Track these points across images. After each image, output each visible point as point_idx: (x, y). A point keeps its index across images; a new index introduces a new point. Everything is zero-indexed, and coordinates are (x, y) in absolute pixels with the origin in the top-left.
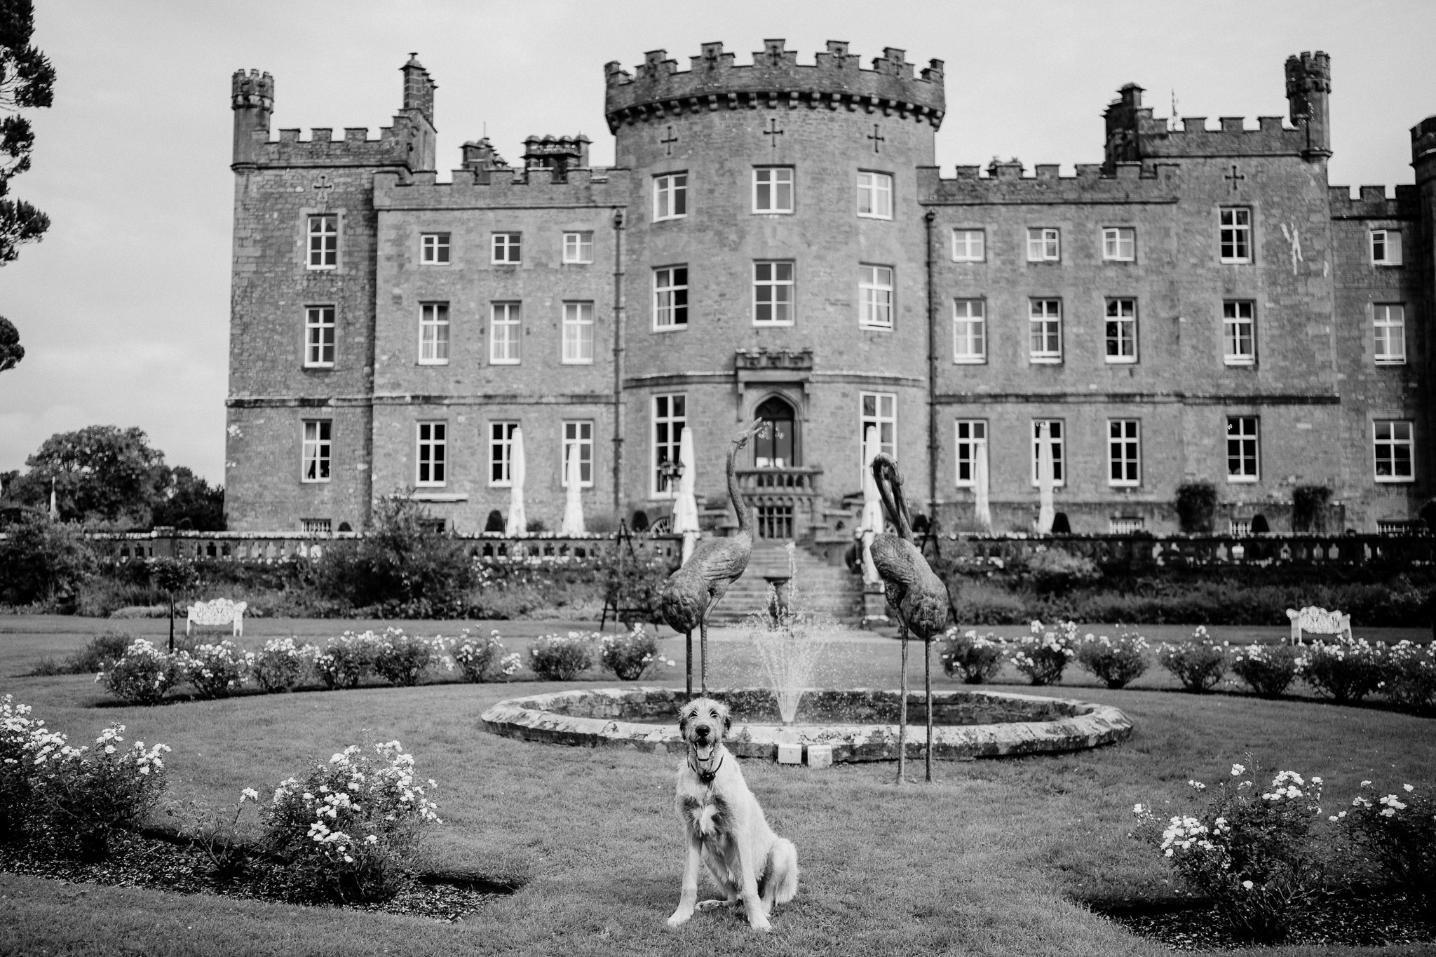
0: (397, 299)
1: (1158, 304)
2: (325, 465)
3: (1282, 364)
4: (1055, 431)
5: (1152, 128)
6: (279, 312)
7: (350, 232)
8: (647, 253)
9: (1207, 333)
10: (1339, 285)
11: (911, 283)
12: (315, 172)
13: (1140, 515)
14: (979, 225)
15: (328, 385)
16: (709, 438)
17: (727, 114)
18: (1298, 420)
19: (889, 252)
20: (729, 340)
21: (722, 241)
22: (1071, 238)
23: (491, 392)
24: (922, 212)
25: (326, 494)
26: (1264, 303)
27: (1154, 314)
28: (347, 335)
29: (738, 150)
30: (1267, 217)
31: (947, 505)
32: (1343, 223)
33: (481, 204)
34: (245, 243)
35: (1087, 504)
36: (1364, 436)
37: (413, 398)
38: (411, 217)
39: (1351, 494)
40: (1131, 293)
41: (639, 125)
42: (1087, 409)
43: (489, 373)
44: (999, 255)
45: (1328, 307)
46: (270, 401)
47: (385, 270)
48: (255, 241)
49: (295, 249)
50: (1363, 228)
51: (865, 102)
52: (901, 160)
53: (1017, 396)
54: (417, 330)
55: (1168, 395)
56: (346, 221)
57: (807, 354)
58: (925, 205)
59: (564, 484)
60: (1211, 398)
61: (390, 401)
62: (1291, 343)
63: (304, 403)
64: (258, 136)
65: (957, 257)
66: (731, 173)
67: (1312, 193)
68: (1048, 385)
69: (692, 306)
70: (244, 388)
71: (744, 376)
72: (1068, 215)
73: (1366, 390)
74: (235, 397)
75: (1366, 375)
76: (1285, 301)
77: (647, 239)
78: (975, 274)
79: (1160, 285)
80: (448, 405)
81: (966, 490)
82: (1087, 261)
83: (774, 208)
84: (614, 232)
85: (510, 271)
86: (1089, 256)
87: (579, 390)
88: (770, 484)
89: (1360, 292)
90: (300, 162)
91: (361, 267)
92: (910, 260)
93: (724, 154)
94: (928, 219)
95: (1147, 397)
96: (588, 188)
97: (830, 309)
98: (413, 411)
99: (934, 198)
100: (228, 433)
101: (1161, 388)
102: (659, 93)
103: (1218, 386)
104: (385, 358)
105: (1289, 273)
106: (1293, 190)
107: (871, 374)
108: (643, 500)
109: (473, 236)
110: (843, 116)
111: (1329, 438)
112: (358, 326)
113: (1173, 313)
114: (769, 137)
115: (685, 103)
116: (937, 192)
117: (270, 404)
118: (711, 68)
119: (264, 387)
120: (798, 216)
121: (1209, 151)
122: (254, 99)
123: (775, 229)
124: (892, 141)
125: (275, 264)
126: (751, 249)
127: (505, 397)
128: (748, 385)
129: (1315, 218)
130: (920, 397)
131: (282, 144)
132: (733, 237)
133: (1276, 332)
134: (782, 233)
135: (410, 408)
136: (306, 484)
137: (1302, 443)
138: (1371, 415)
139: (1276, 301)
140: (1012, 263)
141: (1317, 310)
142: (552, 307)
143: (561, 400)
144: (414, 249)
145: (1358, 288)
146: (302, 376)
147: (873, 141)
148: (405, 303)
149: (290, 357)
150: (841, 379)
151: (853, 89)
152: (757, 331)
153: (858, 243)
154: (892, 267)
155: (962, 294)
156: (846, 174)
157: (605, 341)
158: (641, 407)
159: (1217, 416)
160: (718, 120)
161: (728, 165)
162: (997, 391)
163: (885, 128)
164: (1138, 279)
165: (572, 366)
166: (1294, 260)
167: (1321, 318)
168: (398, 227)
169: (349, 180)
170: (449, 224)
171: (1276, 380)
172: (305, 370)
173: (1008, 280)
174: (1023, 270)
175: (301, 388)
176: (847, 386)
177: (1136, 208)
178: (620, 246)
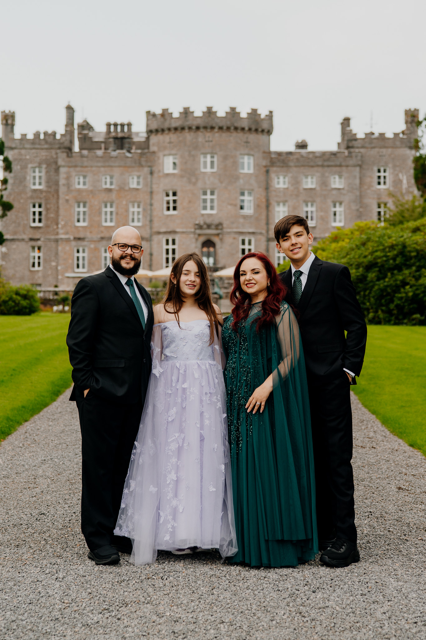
0: (67, 201)
1: (352, 204)
2: (39, 263)
5: (352, 137)
6: (21, 205)
7: (48, 174)
8: (161, 185)
9: (371, 215)
11: (260, 197)
12: (34, 151)
14: (285, 174)
15: (40, 233)
17: (192, 134)
19: (251, 185)
20: (192, 218)
21: (190, 181)
22: (319, 179)
23: (103, 237)
24: (264, 169)
25: (40, 274)
27: (350, 208)
28: (47, 213)
29: (196, 147)
30: (394, 171)
33: (99, 165)
37: (75, 238)
38: (72, 169)
40: (342, 200)
41: (159, 136)
43: (103, 229)
44: (293, 186)
47: (62, 189)
48: (11, 177)
49: (26, 180)
52: (256, 150)
54: (75, 213)
56: (46, 170)
57: (221, 224)
58: (265, 167)
61: (65, 240)
63: (31, 239)
64: (10, 136)
65: (277, 186)
66: (193, 156)
69: (178, 205)
70: (8, 234)
71: (198, 231)
72: (319, 171)
77: (162, 180)
78: (284, 193)
79: (352, 197)
80: (87, 241)
82: (325, 188)
83: (209, 169)
84: (149, 176)
85: (110, 190)
86: (326, 186)
90: (28, 147)
91: (53, 188)
92: (259, 187)
93: (191, 149)
94: (267, 172)
96: (139, 159)
97: (229, 207)
98: (73, 243)
99: (269, 164)
102: (166, 125)
104: (62, 223)
105: (402, 192)
106: (403, 161)
107: (244, 231)
109: (96, 177)
110: (234, 135)
112: (52, 210)
113: (358, 207)
114: (207, 143)
115: (176, 129)
116: (270, 162)
117: (18, 240)
118: (186, 117)
119: (15, 233)
120: (218, 173)
121: (373, 145)
122: (10, 122)
123: (209, 178)
124: (252, 143)
125: (19, 187)
126: (200, 185)
127: (108, 238)
128: (199, 235)
129: (412, 171)
130: (263, 239)
131: (21, 140)
132: (194, 180)
134: (212, 179)
136: (32, 271)
140: (297, 189)
142: (126, 204)
144: (73, 181)
146: (30, 229)
147: (246, 143)
148: (70, 202)
149: (26, 223)
150: (233, 233)
151: (239, 124)
152: (203, 215)
153: (240, 182)
154: (252, 190)
155: (279, 200)
156: (235, 156)
157: (147, 217)
158: (159, 242)
160: (188, 136)
161: (192, 153)
163: (250, 138)
164: (344, 195)
166: (403, 187)
168: (67, 173)
169: (47, 154)
170: (87, 172)
172: (32, 227)
173: (296, 195)
174: (301, 192)
175: (30, 234)
176: (235, 236)
177: (344, 168)
178: (151, 181)
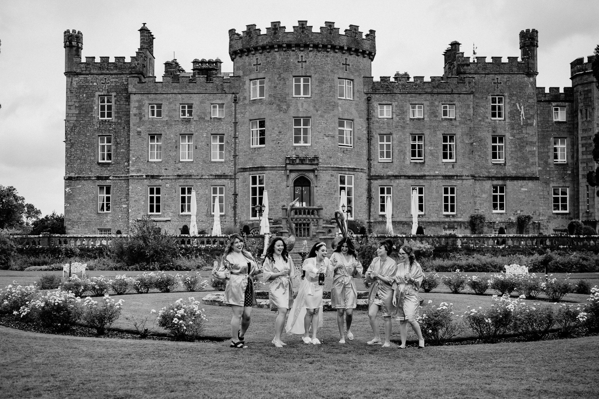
0: (139, 133)
1: (465, 137)
2: (108, 206)
3: (516, 163)
4: (421, 191)
5: (463, 61)
6: (87, 138)
7: (118, 103)
8: (247, 113)
9: (485, 150)
10: (540, 130)
11: (360, 128)
12: (102, 76)
13: (456, 227)
14: (390, 103)
15: (109, 170)
16: (274, 194)
17: (282, 53)
18: (522, 187)
19: (351, 114)
20: (283, 152)
21: (280, 109)
22: (428, 108)
23: (180, 174)
24: (366, 97)
25: (109, 217)
26: (508, 136)
27: (463, 142)
28: (117, 148)
29: (287, 69)
30: (511, 100)
31: (375, 222)
32: (542, 103)
33: (175, 91)
34: (72, 108)
35: (434, 222)
36: (548, 194)
37: (146, 176)
38: (144, 97)
39: (543, 218)
40: (453, 132)
41: (244, 57)
42: (434, 181)
43: (179, 165)
44: (398, 115)
45: (535, 139)
46: (84, 177)
47: (133, 120)
48: (76, 107)
49: (93, 110)
50: (550, 105)
51: (341, 49)
52: (357, 74)
53: (405, 176)
54: (148, 146)
55: (468, 176)
56: (116, 98)
57: (316, 158)
58: (367, 94)
59: (212, 213)
60: (486, 177)
61: (136, 178)
62: (519, 154)
63: (99, 178)
64: (76, 59)
65: (380, 116)
66: (284, 79)
67: (530, 90)
68: (418, 172)
69: (267, 137)
70: (72, 172)
71: (289, 167)
72: (427, 99)
73: (550, 174)
74: (68, 175)
75: (549, 168)
76: (518, 136)
77: (248, 108)
78: (388, 123)
79: (466, 129)
80: (162, 179)
81: (383, 216)
82: (435, 118)
83: (302, 95)
84: (233, 104)
85: (188, 121)
86: (436, 116)
87: (218, 173)
88: (300, 214)
89: (549, 133)
90: (95, 72)
91: (123, 119)
92: (360, 117)
93: (281, 71)
94: (369, 100)
95: (459, 177)
96: (222, 85)
97: (326, 138)
98: (146, 182)
99: (371, 91)
100: (65, 191)
101: (465, 173)
102: (253, 44)
103: (489, 172)
104: (134, 159)
105: (519, 124)
106: (522, 89)
107: (343, 167)
108: (246, 220)
109: (172, 105)
110: (332, 55)
111: (534, 195)
112: (122, 144)
113: (472, 141)
114: (300, 64)
115: (264, 48)
116: (372, 88)
118: (275, 33)
119: (81, 171)
120: (312, 98)
121: (487, 71)
122: (74, 43)
123: (302, 104)
124: (352, 66)
125: (85, 117)
126: (292, 112)
127: (186, 176)
128: (291, 171)
129: (530, 101)
130: (364, 176)
131: (87, 64)
132: (285, 107)
133: (513, 149)
134: (305, 105)
135: (145, 180)
136: (100, 213)
137: (523, 196)
138: (552, 185)
139: (514, 136)
140: (403, 119)
141: (531, 140)
142: (207, 137)
143: (211, 177)
144: (146, 111)
145: (548, 131)
146: (97, 167)
147: (345, 66)
148: (142, 134)
149: (92, 158)
150: (330, 169)
151: (336, 43)
152: (295, 148)
153: (338, 110)
154: (352, 120)
155: (382, 132)
156: (333, 80)
157: (230, 152)
158: (245, 180)
159: (488, 185)
160: (278, 56)
161: (282, 76)
162: (397, 174)
163: (350, 60)
164: (456, 127)
165: (215, 162)
166: (522, 119)
167: (532, 144)
168: (139, 101)
169: (117, 80)
170: (161, 100)
171: (513, 170)
172: (99, 164)
173: (402, 127)
174: (408, 122)
175: (97, 171)
176: (333, 172)
177: (456, 96)
178: (235, 110)
